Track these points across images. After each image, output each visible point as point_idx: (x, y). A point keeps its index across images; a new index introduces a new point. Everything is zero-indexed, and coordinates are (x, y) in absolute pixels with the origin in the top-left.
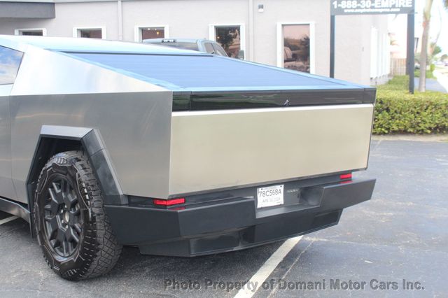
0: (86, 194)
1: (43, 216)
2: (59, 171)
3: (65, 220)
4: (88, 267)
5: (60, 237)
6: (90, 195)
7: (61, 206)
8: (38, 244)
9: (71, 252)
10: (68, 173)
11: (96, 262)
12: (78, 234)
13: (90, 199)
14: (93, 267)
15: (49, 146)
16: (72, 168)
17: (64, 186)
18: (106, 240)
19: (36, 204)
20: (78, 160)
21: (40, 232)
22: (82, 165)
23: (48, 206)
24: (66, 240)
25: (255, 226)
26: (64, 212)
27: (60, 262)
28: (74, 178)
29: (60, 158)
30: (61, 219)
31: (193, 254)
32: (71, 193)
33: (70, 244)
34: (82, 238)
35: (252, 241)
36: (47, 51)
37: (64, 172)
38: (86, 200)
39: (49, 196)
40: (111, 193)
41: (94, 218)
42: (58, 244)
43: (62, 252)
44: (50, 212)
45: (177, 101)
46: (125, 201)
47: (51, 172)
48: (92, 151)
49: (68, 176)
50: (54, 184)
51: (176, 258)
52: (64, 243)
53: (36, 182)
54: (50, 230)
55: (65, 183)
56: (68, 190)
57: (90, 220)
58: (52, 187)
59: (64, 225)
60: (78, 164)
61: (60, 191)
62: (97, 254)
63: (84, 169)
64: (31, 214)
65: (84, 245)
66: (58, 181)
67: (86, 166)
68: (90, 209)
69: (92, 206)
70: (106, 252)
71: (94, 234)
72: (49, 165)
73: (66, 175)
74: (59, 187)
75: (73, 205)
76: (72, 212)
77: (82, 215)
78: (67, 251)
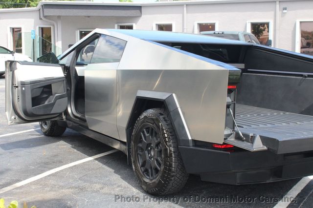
0: (166, 137)
1: (137, 151)
2: (149, 121)
3: (151, 155)
4: (166, 187)
5: (147, 166)
6: (169, 138)
7: (149, 145)
8: (132, 169)
9: (155, 176)
10: (155, 123)
11: (171, 184)
12: (159, 164)
13: (169, 141)
14: (169, 187)
15: (142, 104)
16: (157, 119)
17: (151, 131)
18: (178, 170)
19: (132, 142)
20: (161, 114)
21: (134, 162)
22: (164, 118)
23: (140, 145)
24: (151, 168)
25: (282, 166)
26: (151, 149)
27: (147, 183)
28: (158, 127)
29: (150, 113)
30: (149, 154)
31: (238, 182)
32: (156, 136)
33: (154, 171)
34: (162, 167)
35: (280, 177)
36: (143, 41)
37: (152, 122)
38: (166, 142)
39: (141, 138)
40: (183, 138)
41: (171, 155)
42: (146, 171)
43: (149, 176)
44: (142, 149)
45: (231, 77)
46: (191, 144)
47: (143, 122)
48: (171, 108)
49: (155, 126)
50: (145, 130)
51: (224, 185)
52: (150, 170)
53: (133, 128)
54: (141, 161)
55: (152, 129)
56: (154, 134)
57: (169, 156)
58: (143, 132)
59: (150, 158)
60: (161, 117)
61: (148, 135)
62: (172, 179)
63: (165, 120)
64: (129, 149)
65: (164, 172)
66: (148, 129)
67: (167, 119)
68: (168, 148)
69: (170, 146)
70: (177, 178)
71: (171, 165)
72: (142, 117)
73: (153, 124)
74: (148, 132)
75: (157, 145)
76: (156, 149)
77: (162, 152)
78: (152, 175)
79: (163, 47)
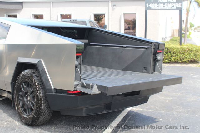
0: (37, 88)
1: (18, 97)
2: (26, 78)
3: (28, 99)
4: (38, 120)
5: (25, 107)
6: (39, 88)
7: (26, 93)
8: (15, 109)
9: (30, 113)
10: (30, 78)
11: (41, 118)
12: (34, 106)
13: (39, 90)
14: (40, 120)
15: (21, 67)
16: (31, 76)
17: (28, 84)
18: (46, 108)
19: (15, 92)
20: (34, 73)
21: (17, 104)
22: (36, 75)
23: (20, 93)
24: (28, 108)
25: (111, 103)
26: (28, 96)
27: (25, 118)
28: (32, 81)
29: (26, 72)
30: (26, 99)
31: (84, 114)
32: (31, 87)
33: (30, 110)
34: (35, 107)
35: (110, 109)
36: (21, 25)
37: (28, 78)
38: (37, 91)
39: (21, 89)
40: (48, 88)
41: (41, 99)
42: (25, 110)
43: (26, 113)
44: (22, 96)
46: (54, 91)
47: (22, 78)
48: (40, 69)
49: (30, 80)
50: (23, 83)
51: (76, 116)
52: (27, 110)
53: (15, 83)
54: (21, 104)
55: (28, 83)
56: (29, 86)
57: (39, 99)
58: (22, 85)
59: (27, 101)
60: (34, 75)
61: (26, 86)
62: (42, 114)
63: (37, 77)
64: (13, 96)
65: (37, 110)
66: (25, 83)
67: (38, 76)
68: (39, 95)
69: (40, 93)
70: (45, 114)
71: (41, 106)
72: (21, 75)
73: (29, 79)
74: (26, 85)
75: (32, 93)
76: (31, 96)
77: (36, 97)
78: (29, 113)
79: (34, 29)
